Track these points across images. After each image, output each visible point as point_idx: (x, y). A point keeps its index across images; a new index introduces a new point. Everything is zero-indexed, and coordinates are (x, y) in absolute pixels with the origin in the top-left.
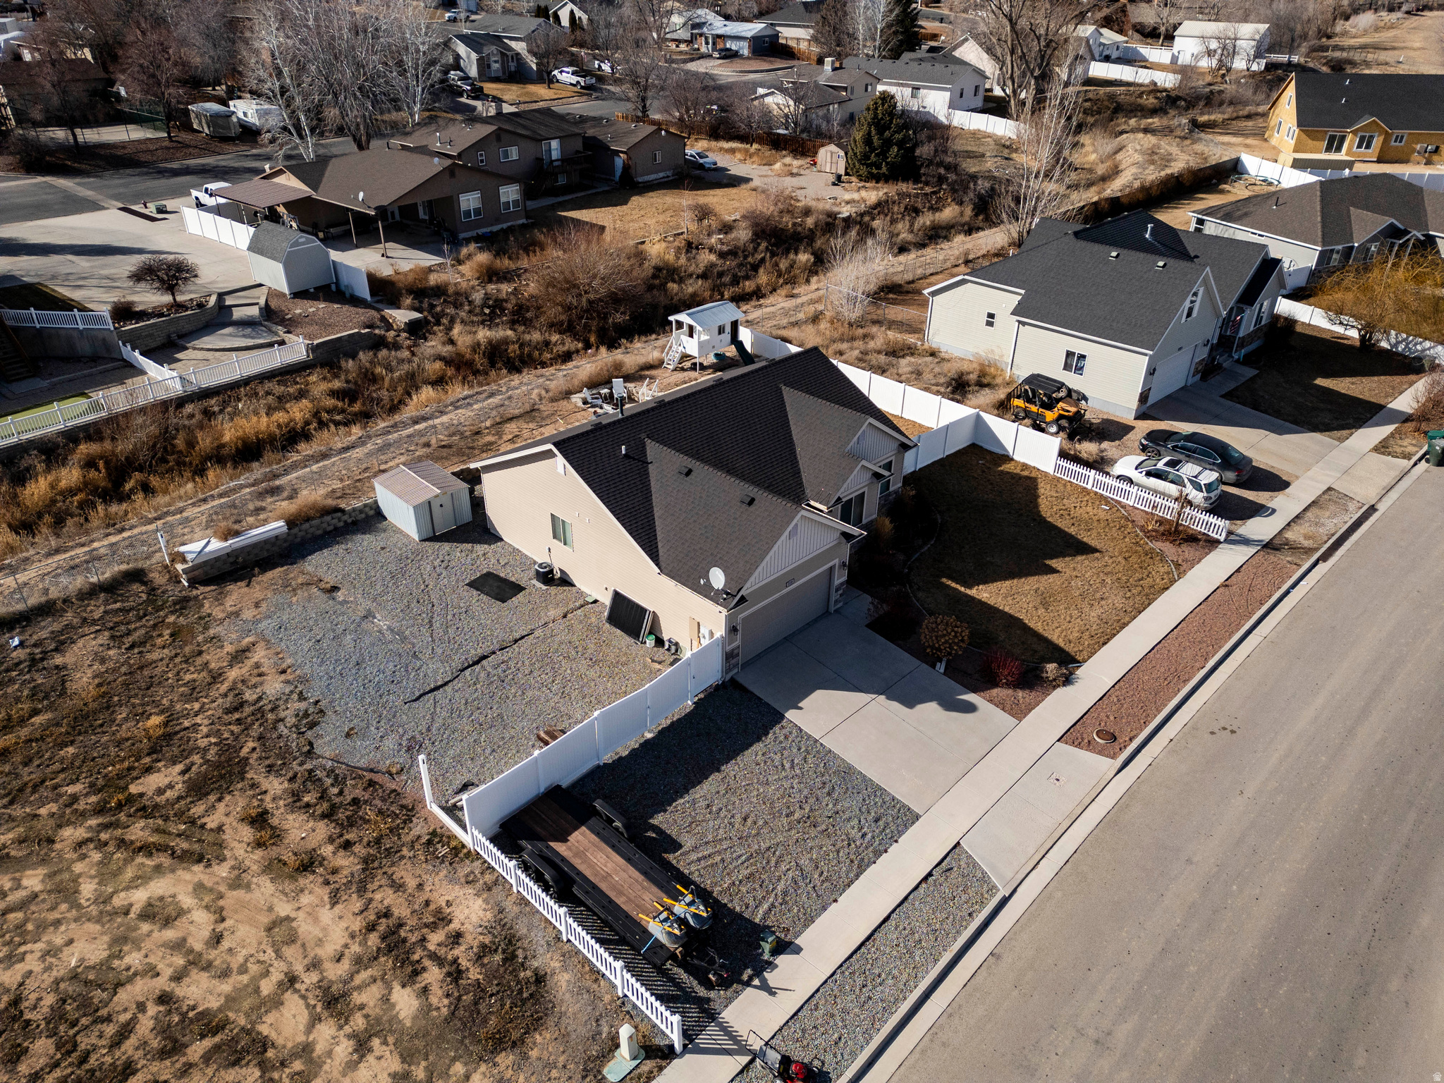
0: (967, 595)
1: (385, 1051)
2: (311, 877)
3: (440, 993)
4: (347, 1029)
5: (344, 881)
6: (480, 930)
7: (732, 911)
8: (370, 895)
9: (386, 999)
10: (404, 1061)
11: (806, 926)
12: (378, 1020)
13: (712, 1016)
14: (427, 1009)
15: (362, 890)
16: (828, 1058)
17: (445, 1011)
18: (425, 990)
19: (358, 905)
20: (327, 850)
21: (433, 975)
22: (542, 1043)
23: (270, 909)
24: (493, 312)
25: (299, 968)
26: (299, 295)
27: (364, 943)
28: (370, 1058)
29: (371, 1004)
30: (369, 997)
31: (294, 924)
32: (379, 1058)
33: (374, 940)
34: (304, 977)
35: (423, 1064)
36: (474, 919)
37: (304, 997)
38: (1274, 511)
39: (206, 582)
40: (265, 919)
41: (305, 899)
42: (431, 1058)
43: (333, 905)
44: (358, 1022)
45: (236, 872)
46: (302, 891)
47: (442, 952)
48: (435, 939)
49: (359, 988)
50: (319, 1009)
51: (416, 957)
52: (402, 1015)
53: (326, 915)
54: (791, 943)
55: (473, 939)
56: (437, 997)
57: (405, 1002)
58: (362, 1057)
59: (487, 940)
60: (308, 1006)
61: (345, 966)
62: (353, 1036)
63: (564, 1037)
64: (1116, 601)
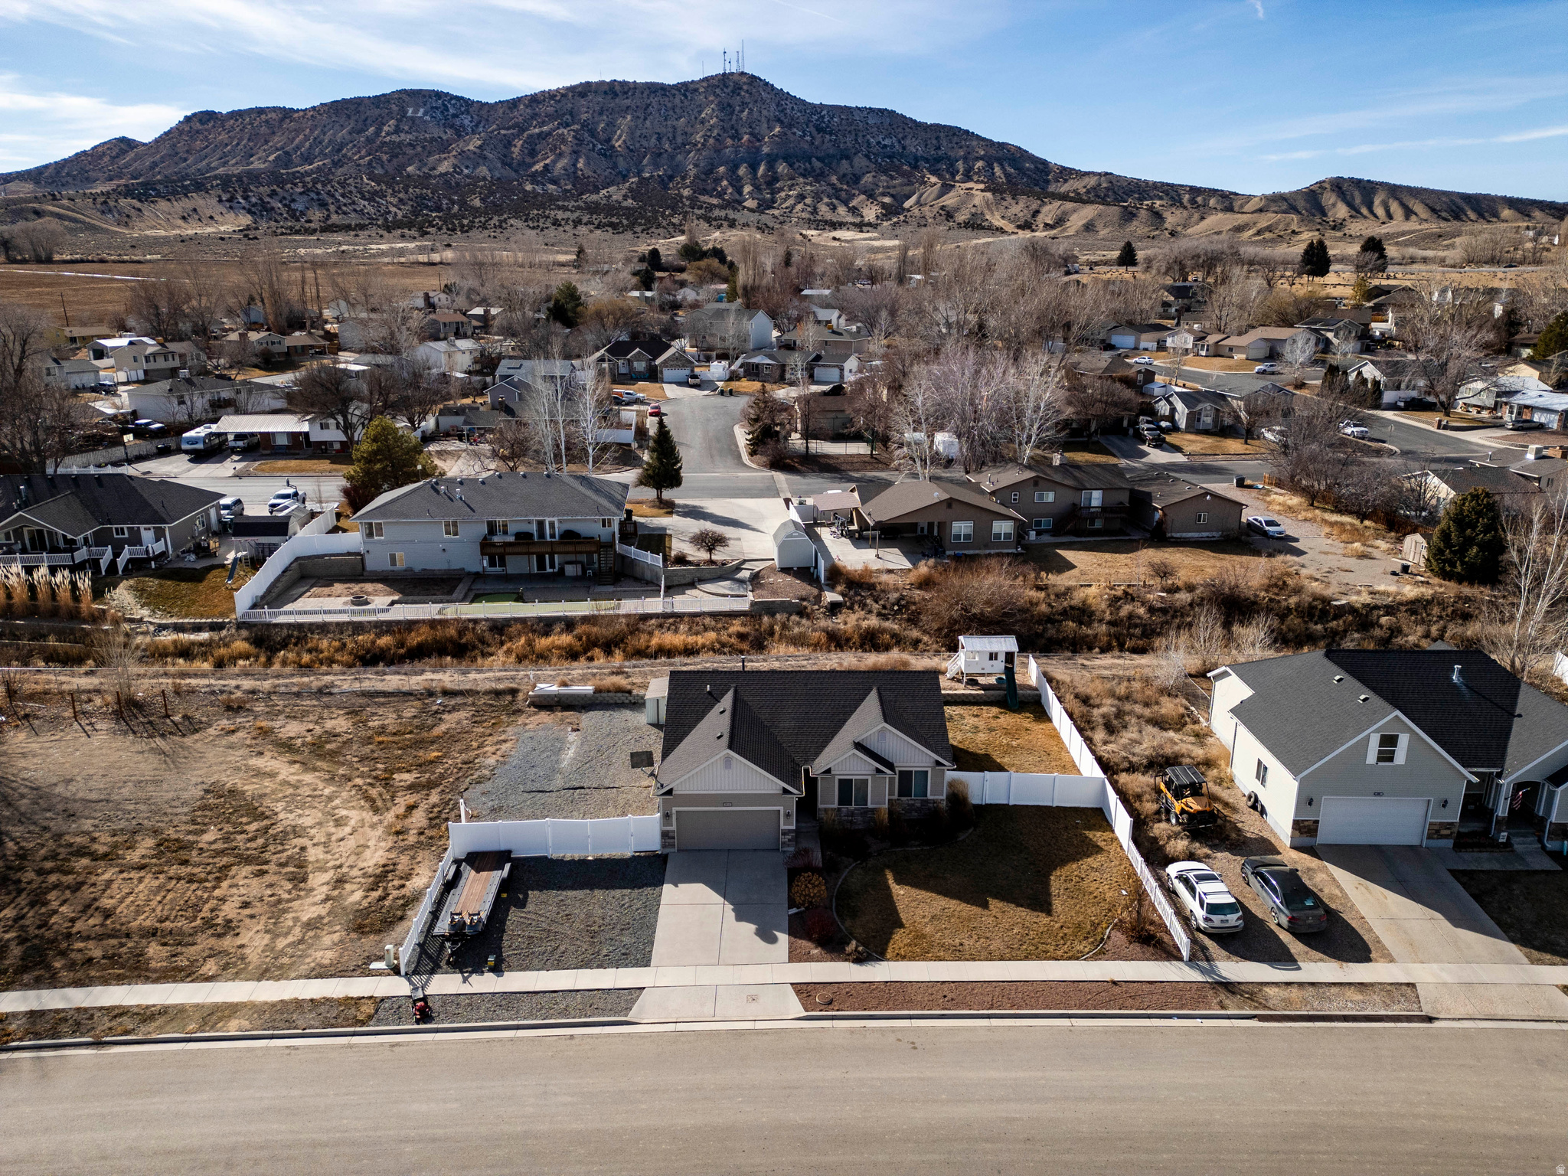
0: (888, 888)
1: (329, 906)
2: (395, 838)
3: (369, 901)
4: (330, 893)
5: (402, 845)
6: (411, 890)
8: (401, 855)
9: (353, 891)
10: (328, 913)
11: (519, 970)
12: (341, 896)
13: (432, 973)
14: (358, 903)
15: (401, 852)
16: (444, 1015)
17: (362, 907)
18: (367, 897)
19: (392, 856)
20: (413, 831)
21: (377, 894)
22: (370, 939)
23: (369, 840)
24: (900, 610)
25: (347, 864)
26: (785, 570)
27: (375, 869)
28: (322, 906)
29: (347, 890)
30: (350, 887)
31: (367, 850)
33: (379, 870)
34: (344, 868)
35: (331, 918)
37: (335, 874)
38: (1299, 968)
39: (536, 706)
40: (362, 843)
41: (382, 844)
42: (336, 918)
43: (386, 851)
44: (336, 893)
45: (379, 822)
46: (386, 840)
47: (390, 888)
48: (395, 883)
49: (352, 883)
50: (333, 881)
51: (381, 885)
52: (349, 900)
53: (379, 853)
54: (503, 971)
55: (405, 891)
56: (366, 902)
57: (356, 896)
58: (321, 903)
59: (407, 895)
60: (332, 878)
61: (359, 873)
62: (328, 896)
64: (996, 945)
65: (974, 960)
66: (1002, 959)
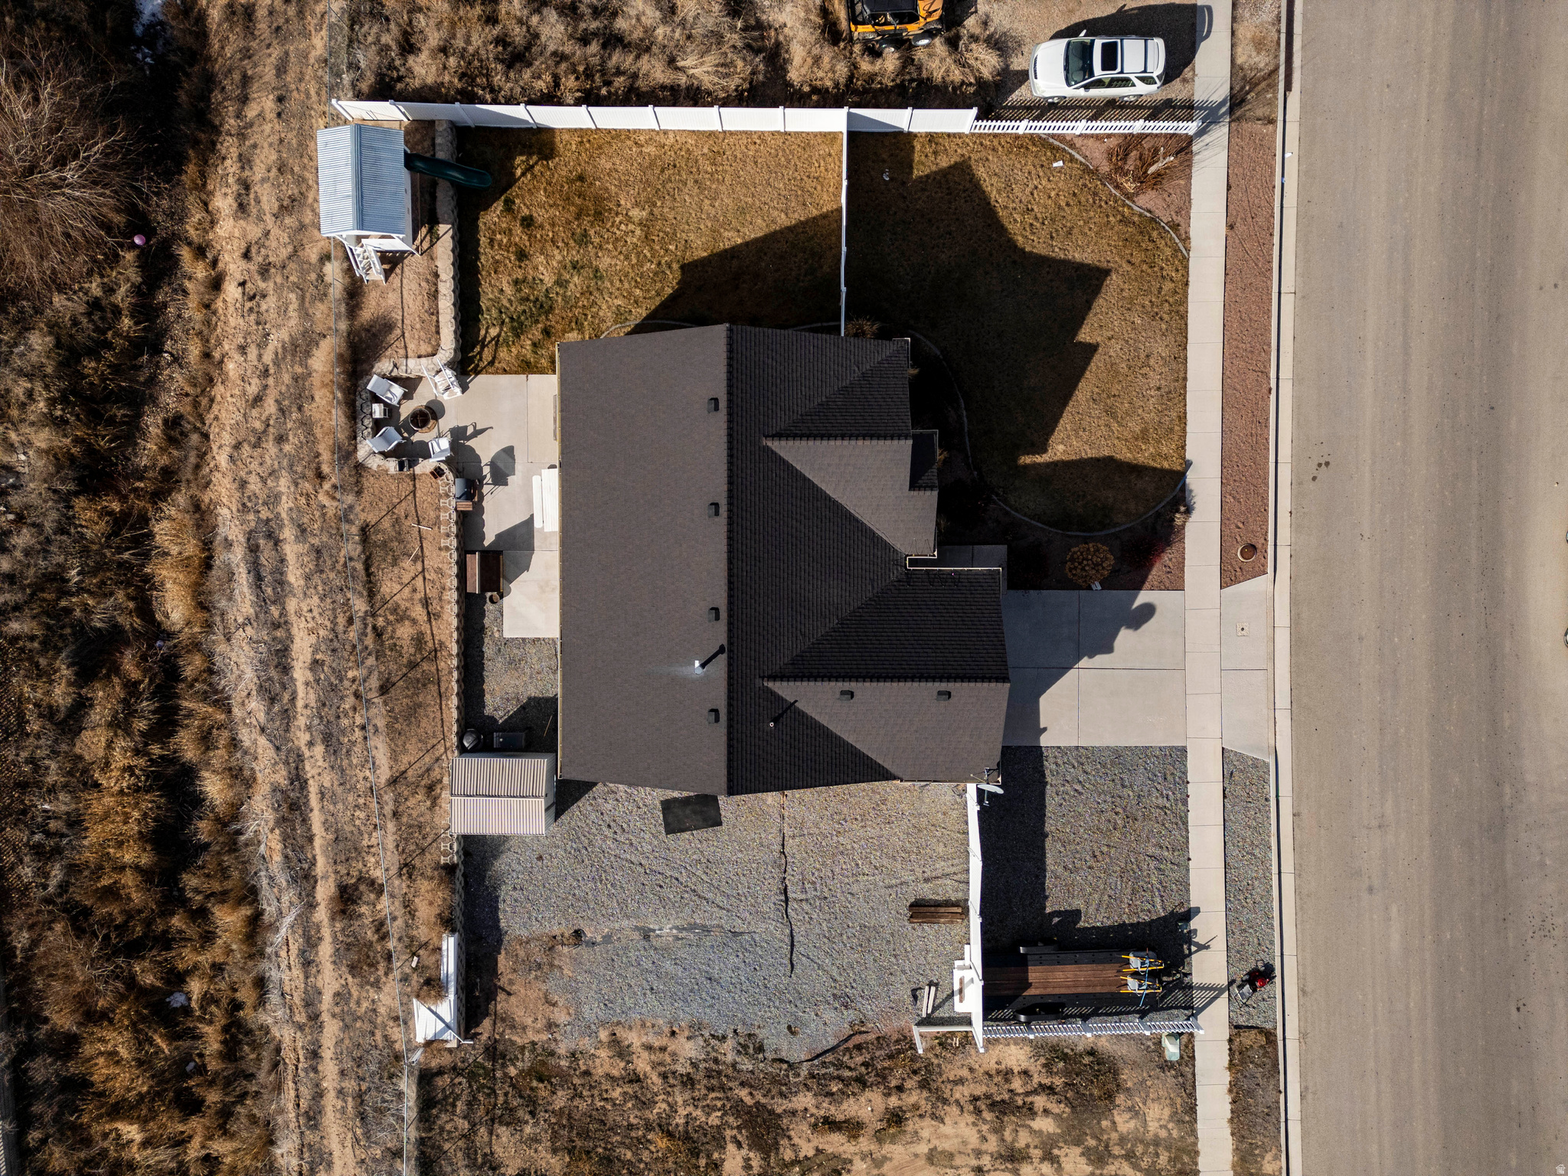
1: (1065, 1150)
2: (910, 1122)
3: (1054, 1105)
4: (1036, 1161)
5: (929, 1107)
6: (1032, 1060)
7: (1145, 924)
8: (952, 1100)
9: (1032, 1131)
10: (1078, 1145)
11: (1188, 891)
12: (1043, 1142)
13: (1190, 987)
14: (1058, 1117)
15: (945, 1101)
16: (1262, 955)
17: (1067, 1110)
18: (1046, 1111)
19: (955, 1110)
20: (894, 1101)
21: (1040, 1101)
22: (1128, 1077)
23: (916, 1155)
25: (974, 1163)
27: (985, 1121)
28: (1062, 1159)
29: (1030, 1140)
30: (1023, 1139)
31: (939, 1149)
32: (1067, 1155)
33: (988, 1115)
34: (981, 1163)
35: (1088, 1138)
36: (1023, 1058)
37: (995, 1170)
39: (478, 1023)
40: (922, 1162)
41: (925, 1134)
42: (1088, 1132)
43: (943, 1122)
44: (1036, 1153)
45: (868, 1159)
46: (916, 1132)
47: (1029, 1088)
48: (1017, 1084)
49: (1014, 1141)
50: (1010, 1166)
51: (1020, 1103)
52: (1051, 1130)
53: (947, 1129)
54: (1189, 910)
55: (1035, 1067)
56: (1056, 1108)
57: (1044, 1125)
58: (1058, 1162)
59: (1043, 1060)
60: (1003, 1170)
61: (993, 1139)
62: (1043, 1159)
63: (1135, 1065)
64: (1161, 348)
65: (1185, 379)
66: (1184, 346)
